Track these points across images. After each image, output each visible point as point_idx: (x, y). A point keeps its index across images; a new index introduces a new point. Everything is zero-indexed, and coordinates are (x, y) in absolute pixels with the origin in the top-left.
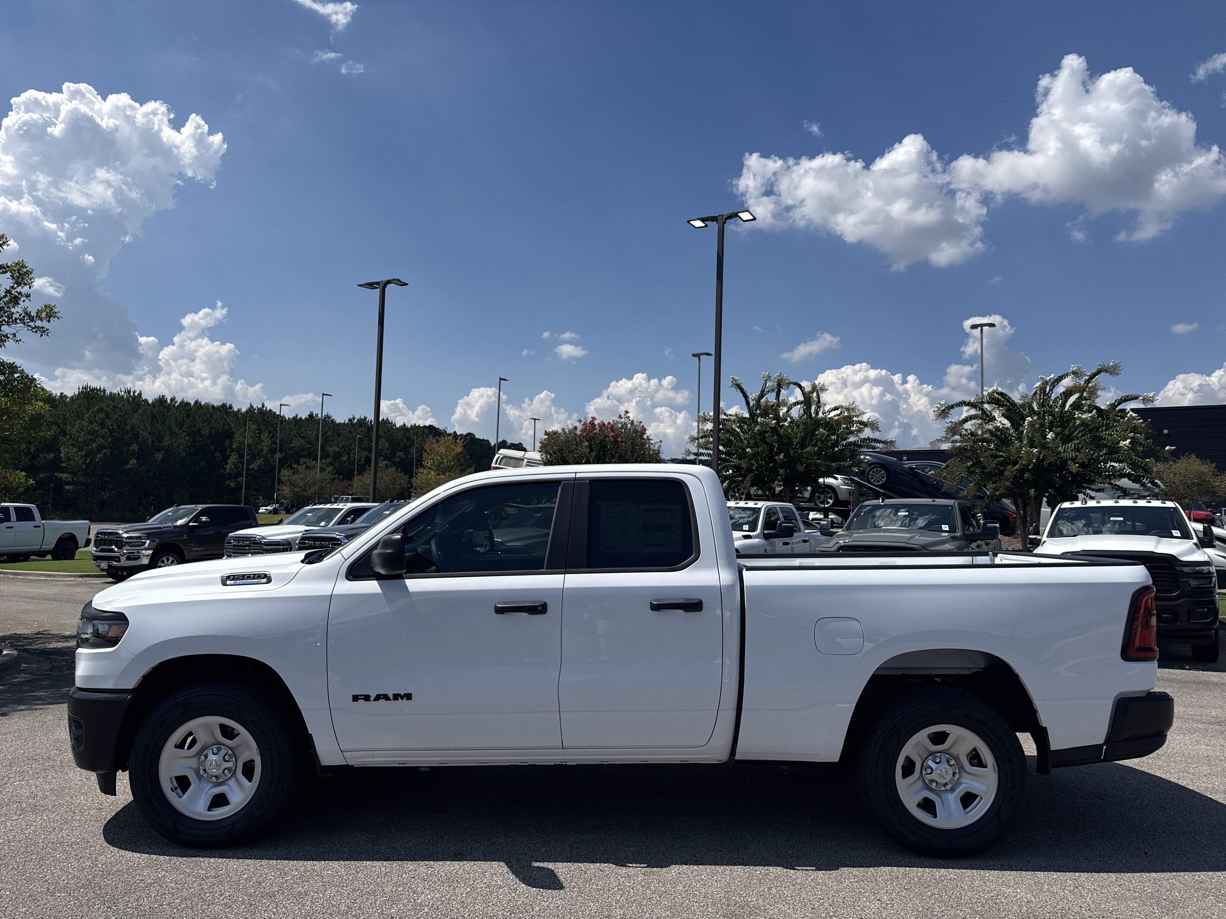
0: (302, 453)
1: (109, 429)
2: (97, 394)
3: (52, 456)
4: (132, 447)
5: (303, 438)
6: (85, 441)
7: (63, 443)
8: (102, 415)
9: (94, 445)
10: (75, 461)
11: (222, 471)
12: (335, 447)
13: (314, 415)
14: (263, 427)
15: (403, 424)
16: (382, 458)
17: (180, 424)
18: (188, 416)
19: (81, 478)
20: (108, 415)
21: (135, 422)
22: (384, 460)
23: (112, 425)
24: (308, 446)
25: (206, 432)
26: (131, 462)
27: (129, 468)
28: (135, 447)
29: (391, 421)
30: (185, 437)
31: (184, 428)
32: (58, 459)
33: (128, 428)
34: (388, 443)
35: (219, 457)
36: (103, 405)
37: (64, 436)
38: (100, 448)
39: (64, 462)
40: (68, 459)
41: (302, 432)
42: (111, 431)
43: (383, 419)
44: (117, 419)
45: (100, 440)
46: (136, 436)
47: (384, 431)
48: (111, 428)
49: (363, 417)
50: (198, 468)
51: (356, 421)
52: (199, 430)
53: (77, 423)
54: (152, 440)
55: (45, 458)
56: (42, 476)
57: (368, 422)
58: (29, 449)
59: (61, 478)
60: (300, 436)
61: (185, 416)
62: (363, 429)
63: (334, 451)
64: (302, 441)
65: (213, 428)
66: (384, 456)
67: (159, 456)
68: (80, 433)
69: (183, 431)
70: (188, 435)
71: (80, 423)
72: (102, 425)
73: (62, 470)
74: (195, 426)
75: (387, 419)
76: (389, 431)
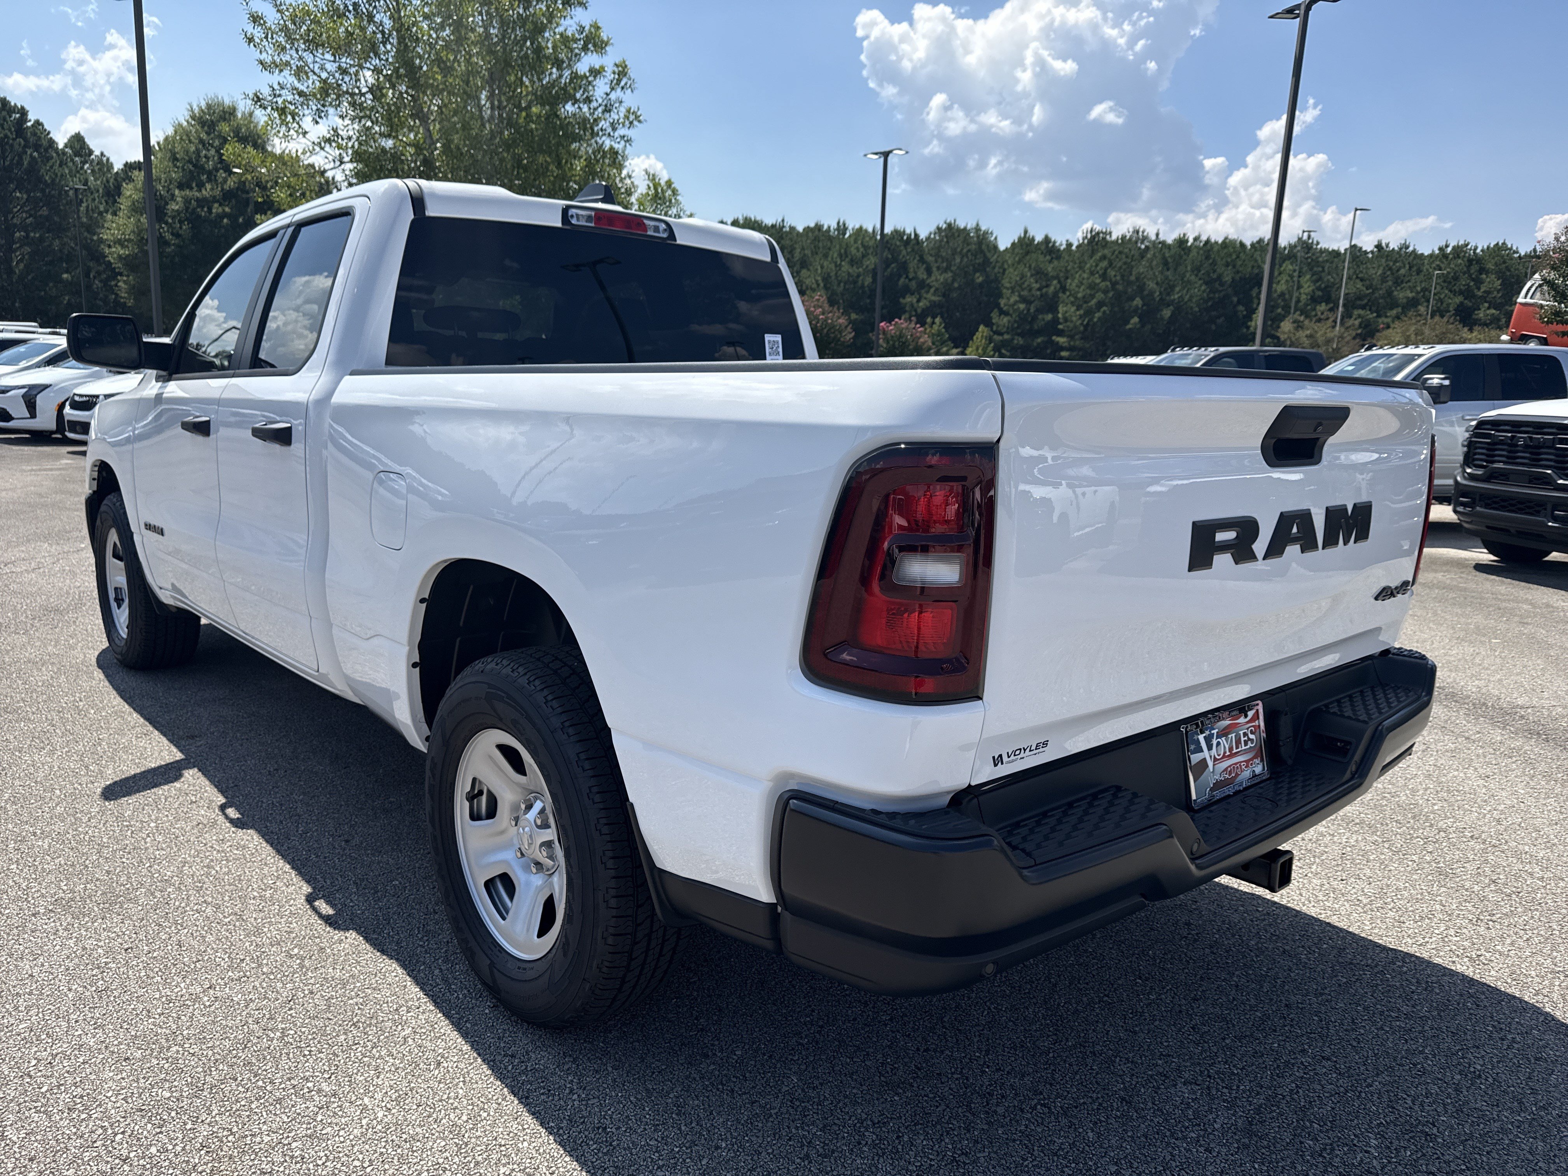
0: (1359, 302)
1: (1110, 281)
2: (1104, 239)
3: (1049, 317)
4: (1135, 302)
5: (1362, 280)
6: (1084, 297)
7: (1063, 302)
8: (1104, 264)
9: (1093, 302)
10: (1072, 321)
11: (1245, 330)
12: (1408, 292)
13: (1384, 245)
14: (1305, 269)
15: (1532, 248)
16: (1486, 305)
17: (1196, 270)
18: (1207, 258)
19: (1077, 343)
20: (1111, 264)
21: (1141, 271)
22: (1489, 308)
23: (1115, 276)
24: (1368, 292)
25: (1228, 278)
26: (1132, 321)
27: (1130, 329)
28: (1138, 302)
29: (1509, 246)
30: (1201, 286)
31: (1200, 274)
32: (1056, 321)
33: (1133, 278)
34: (1499, 282)
35: (1242, 311)
36: (1106, 251)
37: (1064, 293)
38: (1100, 304)
39: (1061, 324)
40: (1066, 320)
41: (1361, 272)
42: (1114, 284)
43: (1498, 244)
44: (1120, 268)
45: (1100, 296)
46: (1141, 288)
47: (1496, 263)
48: (1114, 279)
49: (1461, 242)
50: (1213, 327)
51: (1449, 249)
52: (1219, 277)
53: (1077, 276)
54: (1161, 293)
55: (1043, 319)
56: (1039, 340)
57: (1470, 250)
58: (1029, 310)
59: (1058, 343)
60: (1357, 277)
61: (1204, 258)
62: (1460, 261)
63: (1408, 298)
64: (1359, 285)
65: (1238, 272)
66: (1490, 303)
67: (1167, 313)
68: (1079, 287)
69: (1200, 279)
70: (1206, 283)
71: (1080, 276)
72: (1104, 277)
73: (1060, 333)
74: (1214, 271)
75: (1504, 243)
76: (1504, 262)
